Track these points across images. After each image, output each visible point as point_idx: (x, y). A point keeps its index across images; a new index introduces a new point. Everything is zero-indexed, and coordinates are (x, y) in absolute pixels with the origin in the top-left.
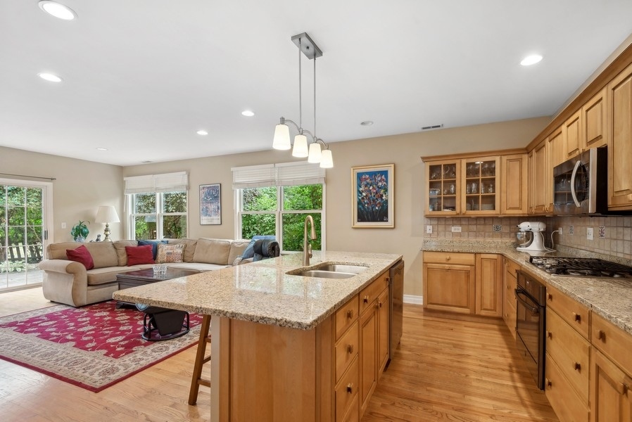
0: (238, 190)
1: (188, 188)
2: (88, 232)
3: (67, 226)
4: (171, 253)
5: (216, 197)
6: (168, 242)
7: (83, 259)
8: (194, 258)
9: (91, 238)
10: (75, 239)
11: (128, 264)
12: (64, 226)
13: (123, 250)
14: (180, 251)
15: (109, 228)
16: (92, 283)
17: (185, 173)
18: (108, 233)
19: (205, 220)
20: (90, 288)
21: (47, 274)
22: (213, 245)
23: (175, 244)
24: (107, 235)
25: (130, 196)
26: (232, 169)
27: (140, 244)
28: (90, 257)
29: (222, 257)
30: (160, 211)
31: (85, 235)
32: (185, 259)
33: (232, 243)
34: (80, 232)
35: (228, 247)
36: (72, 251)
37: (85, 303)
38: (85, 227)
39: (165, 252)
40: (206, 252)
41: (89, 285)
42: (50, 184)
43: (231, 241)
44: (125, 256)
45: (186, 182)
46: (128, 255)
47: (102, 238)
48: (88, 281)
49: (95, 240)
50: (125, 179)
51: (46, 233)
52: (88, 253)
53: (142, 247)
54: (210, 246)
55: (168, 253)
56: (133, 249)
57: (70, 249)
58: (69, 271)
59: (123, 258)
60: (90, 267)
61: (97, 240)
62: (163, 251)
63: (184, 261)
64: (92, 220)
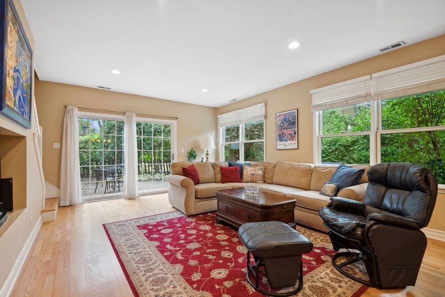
0: (317, 113)
1: (266, 117)
2: (196, 156)
3: (184, 151)
4: (254, 174)
5: (293, 122)
6: (250, 164)
7: (192, 175)
8: (274, 180)
9: (198, 160)
10: (189, 160)
11: (223, 182)
12: (183, 151)
13: (218, 169)
14: (261, 173)
15: (209, 152)
16: (198, 197)
17: (263, 104)
18: (208, 156)
19: (281, 145)
20: (197, 200)
21: (171, 186)
22: (293, 168)
23: (256, 166)
24: (207, 158)
25: (221, 129)
26: (311, 92)
27: (230, 165)
28: (197, 175)
29: (304, 181)
30: (242, 140)
31: (194, 157)
32: (266, 180)
33: (315, 168)
34: (192, 155)
35: (310, 172)
36: (185, 169)
37: (194, 213)
38: (195, 152)
39: (249, 173)
40: (286, 175)
41: (196, 198)
42: (175, 122)
43: (313, 166)
44: (220, 174)
45: (263, 112)
46: (222, 174)
47: (205, 160)
48: (196, 195)
49: (200, 161)
50: (218, 116)
51: (173, 155)
52: (195, 171)
53: (232, 167)
54: (289, 169)
55: (252, 174)
56: (225, 169)
57: (184, 167)
58: (183, 185)
59: (219, 176)
60: (197, 182)
61: (202, 161)
62: (248, 171)
63: (265, 182)
64: (198, 147)
